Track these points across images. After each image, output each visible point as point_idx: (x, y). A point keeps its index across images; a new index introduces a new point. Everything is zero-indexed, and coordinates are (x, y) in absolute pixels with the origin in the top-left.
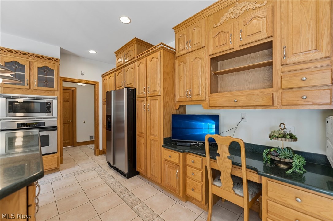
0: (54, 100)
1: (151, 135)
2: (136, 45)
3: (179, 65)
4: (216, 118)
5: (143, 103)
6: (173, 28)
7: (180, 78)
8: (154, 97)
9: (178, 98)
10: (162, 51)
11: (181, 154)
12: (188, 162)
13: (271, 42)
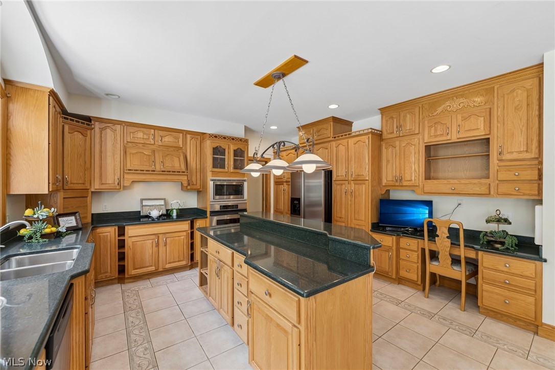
0: (245, 182)
1: (355, 219)
2: (332, 123)
3: (386, 148)
4: (429, 204)
5: (344, 186)
6: (379, 109)
7: (388, 161)
8: (359, 180)
9: (384, 182)
10: (370, 136)
11: (394, 237)
12: (402, 245)
13: (489, 138)
